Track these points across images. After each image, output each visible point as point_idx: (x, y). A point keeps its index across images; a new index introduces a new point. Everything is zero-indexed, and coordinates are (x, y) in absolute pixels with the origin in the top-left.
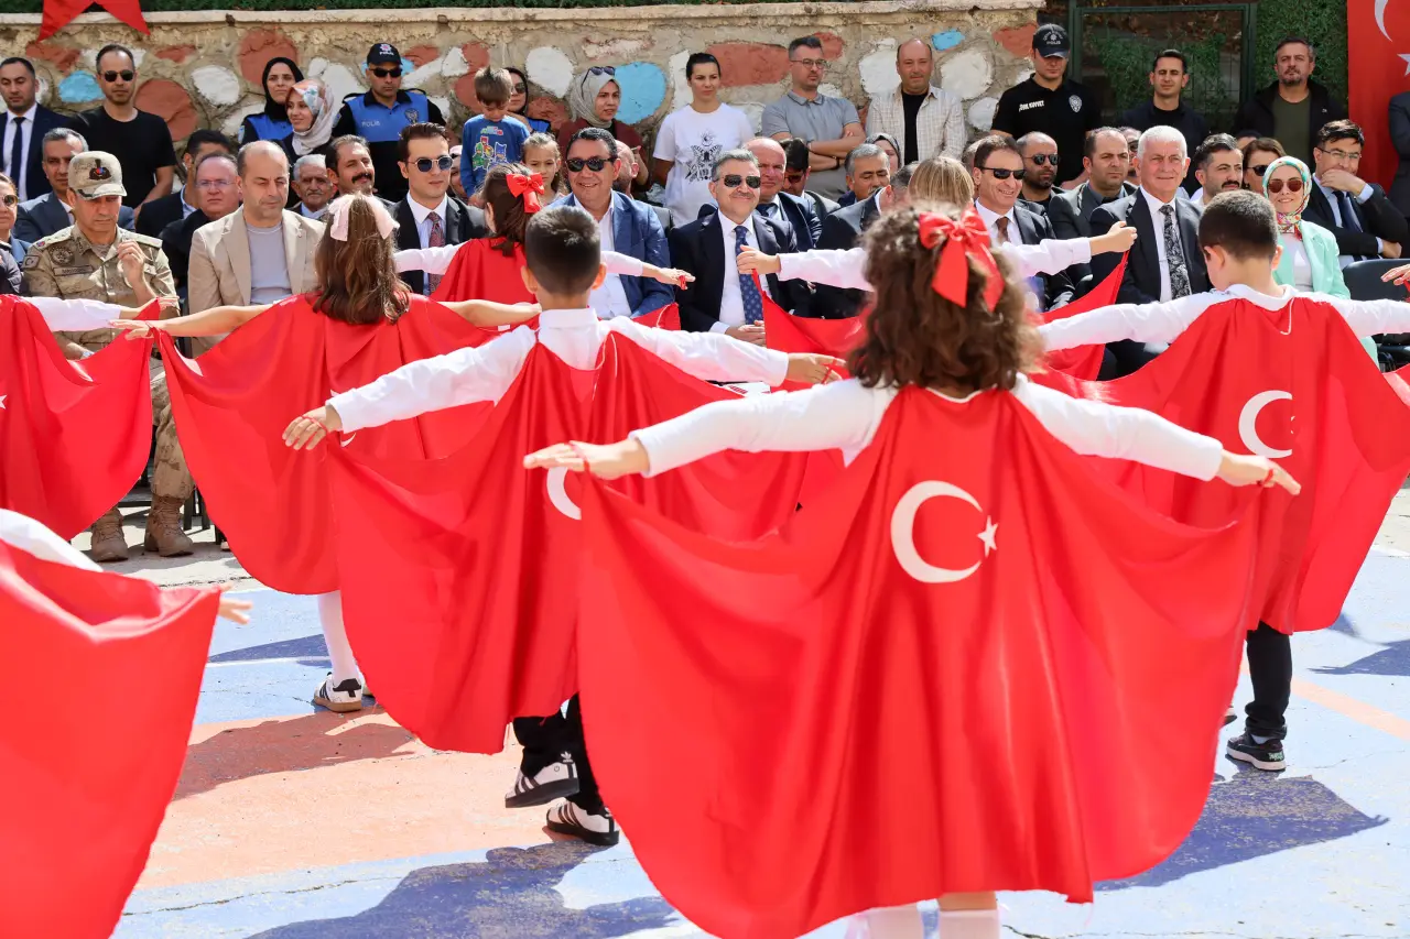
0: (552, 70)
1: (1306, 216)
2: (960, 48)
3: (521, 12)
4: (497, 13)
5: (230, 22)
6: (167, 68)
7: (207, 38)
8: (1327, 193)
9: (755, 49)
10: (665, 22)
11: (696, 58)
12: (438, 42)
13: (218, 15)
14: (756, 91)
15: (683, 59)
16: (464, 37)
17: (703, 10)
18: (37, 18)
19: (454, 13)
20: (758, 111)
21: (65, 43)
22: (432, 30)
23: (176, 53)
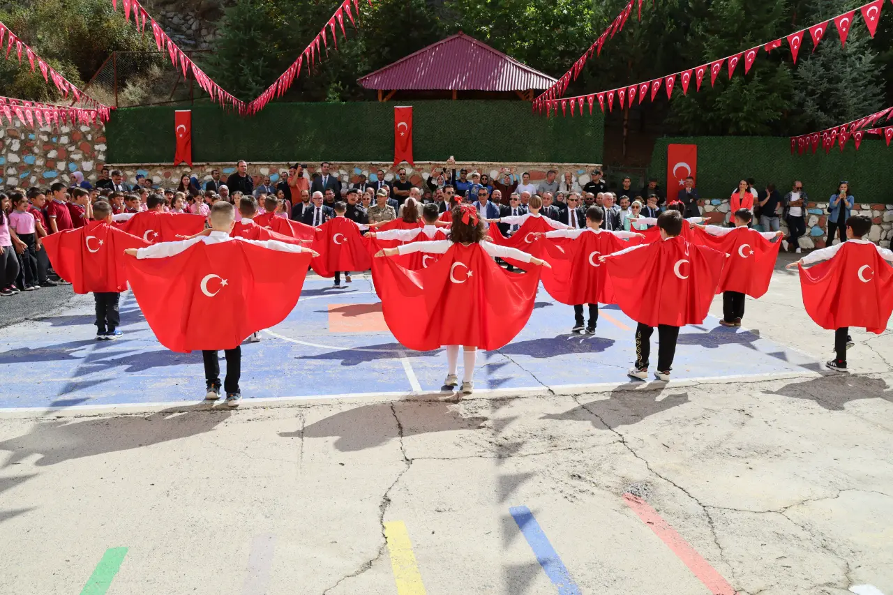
0: (494, 175)
1: (641, 213)
2: (583, 174)
3: (489, 163)
4: (484, 163)
5: (430, 164)
6: (417, 173)
7: (425, 167)
8: (649, 209)
9: (539, 172)
10: (520, 166)
11: (525, 173)
12: (472, 168)
13: (428, 162)
14: (539, 181)
15: (522, 174)
16: (477, 168)
17: (528, 163)
18: (393, 163)
19: (475, 163)
20: (538, 185)
21: (398, 168)
22: (471, 166)
23: (419, 170)
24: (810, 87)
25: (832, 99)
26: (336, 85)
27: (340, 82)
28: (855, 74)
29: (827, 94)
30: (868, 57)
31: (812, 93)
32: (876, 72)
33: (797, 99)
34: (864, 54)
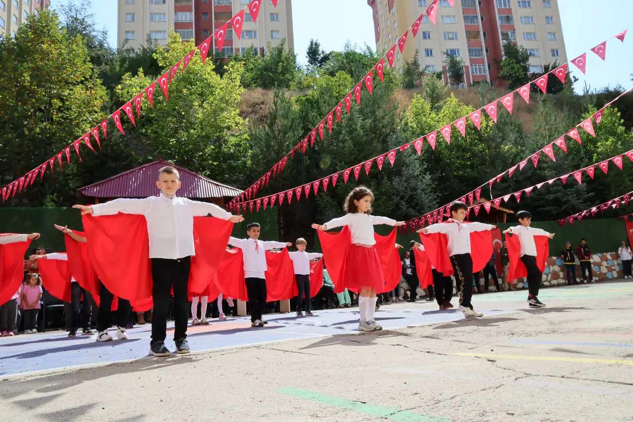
24: (401, 194)
25: (415, 200)
26: (51, 196)
27: (56, 194)
28: (424, 185)
29: (411, 197)
30: (428, 177)
31: (402, 198)
32: (433, 186)
33: (395, 201)
34: (425, 174)
